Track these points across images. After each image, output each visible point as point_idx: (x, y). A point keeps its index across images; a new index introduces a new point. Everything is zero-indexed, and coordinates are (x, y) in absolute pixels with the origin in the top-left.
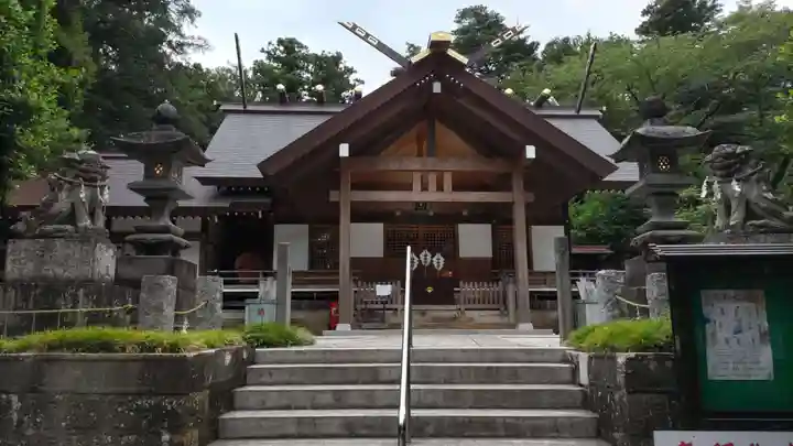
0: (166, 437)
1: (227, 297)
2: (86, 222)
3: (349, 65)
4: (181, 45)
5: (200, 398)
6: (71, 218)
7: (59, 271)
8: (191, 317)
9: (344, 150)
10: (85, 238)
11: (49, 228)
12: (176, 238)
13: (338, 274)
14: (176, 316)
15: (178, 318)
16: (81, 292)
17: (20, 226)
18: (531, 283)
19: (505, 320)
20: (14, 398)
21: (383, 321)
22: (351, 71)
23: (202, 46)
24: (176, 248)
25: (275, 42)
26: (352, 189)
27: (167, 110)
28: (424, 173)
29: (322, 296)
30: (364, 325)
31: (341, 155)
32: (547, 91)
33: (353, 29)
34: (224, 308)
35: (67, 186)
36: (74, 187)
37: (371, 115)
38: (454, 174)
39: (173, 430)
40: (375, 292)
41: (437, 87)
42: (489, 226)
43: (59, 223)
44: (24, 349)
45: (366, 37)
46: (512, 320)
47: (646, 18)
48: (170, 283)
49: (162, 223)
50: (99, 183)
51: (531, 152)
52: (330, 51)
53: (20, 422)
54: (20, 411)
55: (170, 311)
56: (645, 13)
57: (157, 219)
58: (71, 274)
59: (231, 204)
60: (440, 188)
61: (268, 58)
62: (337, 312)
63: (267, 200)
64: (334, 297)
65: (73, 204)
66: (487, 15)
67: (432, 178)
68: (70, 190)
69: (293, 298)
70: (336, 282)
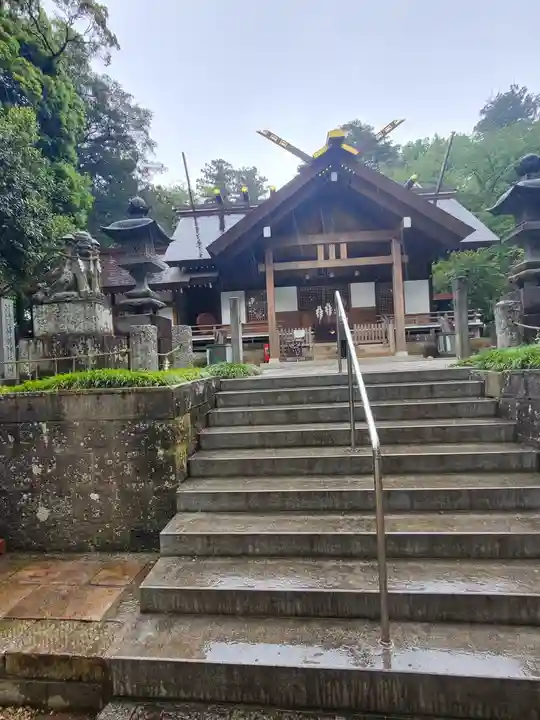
0: (161, 452)
1: (195, 344)
2: (86, 288)
3: (262, 175)
4: (147, 169)
5: (184, 421)
6: (75, 285)
7: (72, 327)
8: (171, 358)
9: (267, 232)
10: (87, 300)
11: (59, 294)
12: (155, 300)
13: (267, 324)
14: (159, 357)
15: (161, 360)
16: (89, 342)
17: (40, 295)
18: (407, 323)
19: (386, 350)
20: (44, 425)
21: (301, 355)
22: (264, 180)
23: (161, 168)
24: (156, 308)
25: (210, 163)
26: (274, 261)
27: (138, 201)
28: (326, 246)
29: (258, 340)
30: (288, 359)
31: (265, 235)
32: (414, 177)
33: (269, 135)
34: (194, 351)
35: (68, 261)
36: (73, 261)
37: (285, 203)
38: (348, 244)
39: (166, 447)
40: (292, 336)
41: (334, 177)
42: (373, 283)
43: (67, 290)
44: (47, 388)
45: (278, 141)
46: (392, 350)
47: (483, 117)
48: (152, 330)
49: (143, 290)
50: (91, 257)
51: (407, 222)
52: (249, 166)
53: (50, 443)
54: (48, 434)
55: (154, 354)
56: (483, 112)
57: (141, 288)
58: (81, 328)
59: (191, 279)
60: (338, 256)
61: (206, 176)
62: (269, 350)
63: (215, 275)
64: (265, 340)
65: (74, 275)
66: (361, 128)
67: (332, 250)
68: (71, 264)
69: (243, 342)
70: (266, 331)
